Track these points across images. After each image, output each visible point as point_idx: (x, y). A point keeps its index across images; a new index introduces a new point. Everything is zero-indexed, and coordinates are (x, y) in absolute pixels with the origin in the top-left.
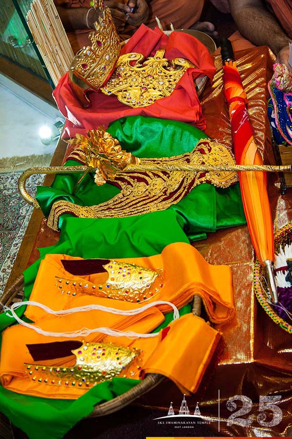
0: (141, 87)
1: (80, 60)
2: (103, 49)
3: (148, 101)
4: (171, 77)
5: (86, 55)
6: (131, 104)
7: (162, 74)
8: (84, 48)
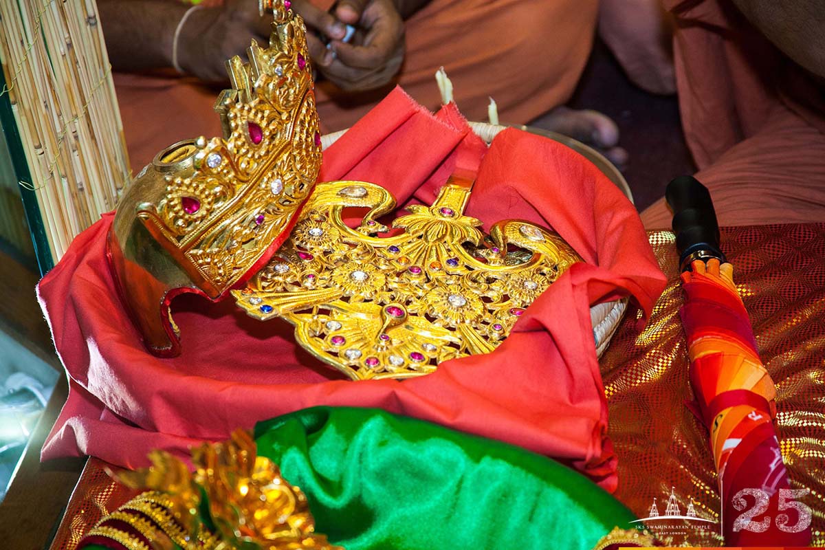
0: (382, 304)
1: (178, 180)
2: (268, 152)
3: (408, 362)
4: (493, 286)
5: (202, 167)
6: (345, 362)
7: (460, 270)
8: (201, 141)
